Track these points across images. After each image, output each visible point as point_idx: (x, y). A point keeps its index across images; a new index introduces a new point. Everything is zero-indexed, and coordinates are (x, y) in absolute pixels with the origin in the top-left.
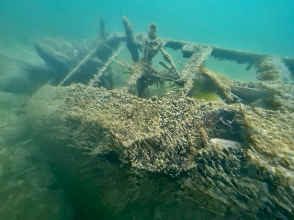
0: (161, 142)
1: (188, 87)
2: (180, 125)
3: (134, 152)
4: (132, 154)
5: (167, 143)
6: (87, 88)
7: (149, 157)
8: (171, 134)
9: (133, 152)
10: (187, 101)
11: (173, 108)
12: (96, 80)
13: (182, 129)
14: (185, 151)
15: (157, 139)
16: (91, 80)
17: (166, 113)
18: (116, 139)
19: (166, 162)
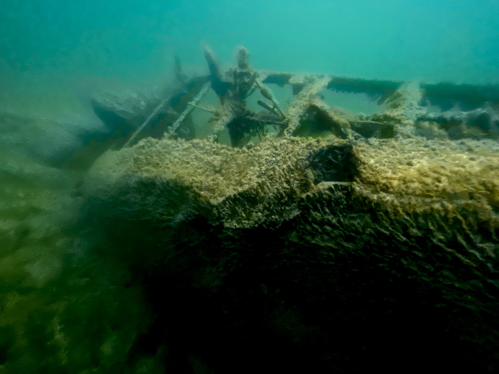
0: (258, 193)
1: (293, 126)
2: (280, 170)
3: (226, 211)
4: (224, 213)
5: (265, 193)
6: (160, 142)
7: (244, 213)
8: (270, 182)
9: (224, 211)
10: (290, 141)
11: (273, 152)
12: (171, 134)
13: (283, 174)
14: (286, 199)
15: (252, 191)
16: (165, 134)
17: (264, 159)
18: (202, 197)
19: (265, 214)
